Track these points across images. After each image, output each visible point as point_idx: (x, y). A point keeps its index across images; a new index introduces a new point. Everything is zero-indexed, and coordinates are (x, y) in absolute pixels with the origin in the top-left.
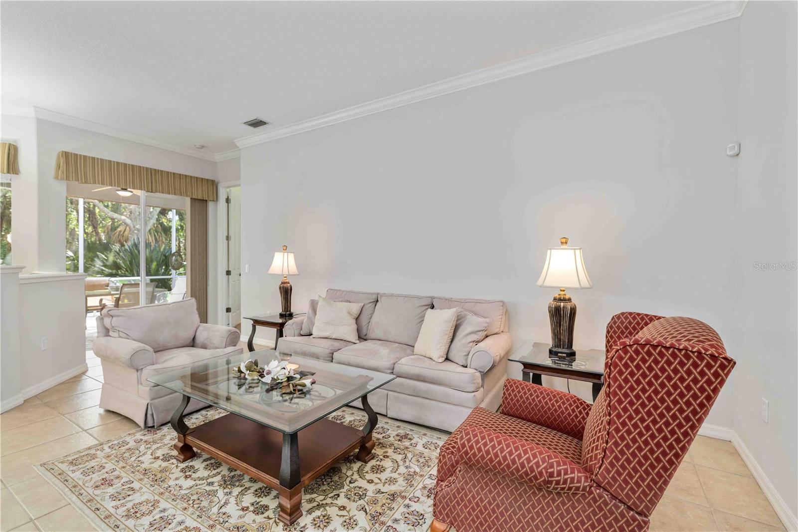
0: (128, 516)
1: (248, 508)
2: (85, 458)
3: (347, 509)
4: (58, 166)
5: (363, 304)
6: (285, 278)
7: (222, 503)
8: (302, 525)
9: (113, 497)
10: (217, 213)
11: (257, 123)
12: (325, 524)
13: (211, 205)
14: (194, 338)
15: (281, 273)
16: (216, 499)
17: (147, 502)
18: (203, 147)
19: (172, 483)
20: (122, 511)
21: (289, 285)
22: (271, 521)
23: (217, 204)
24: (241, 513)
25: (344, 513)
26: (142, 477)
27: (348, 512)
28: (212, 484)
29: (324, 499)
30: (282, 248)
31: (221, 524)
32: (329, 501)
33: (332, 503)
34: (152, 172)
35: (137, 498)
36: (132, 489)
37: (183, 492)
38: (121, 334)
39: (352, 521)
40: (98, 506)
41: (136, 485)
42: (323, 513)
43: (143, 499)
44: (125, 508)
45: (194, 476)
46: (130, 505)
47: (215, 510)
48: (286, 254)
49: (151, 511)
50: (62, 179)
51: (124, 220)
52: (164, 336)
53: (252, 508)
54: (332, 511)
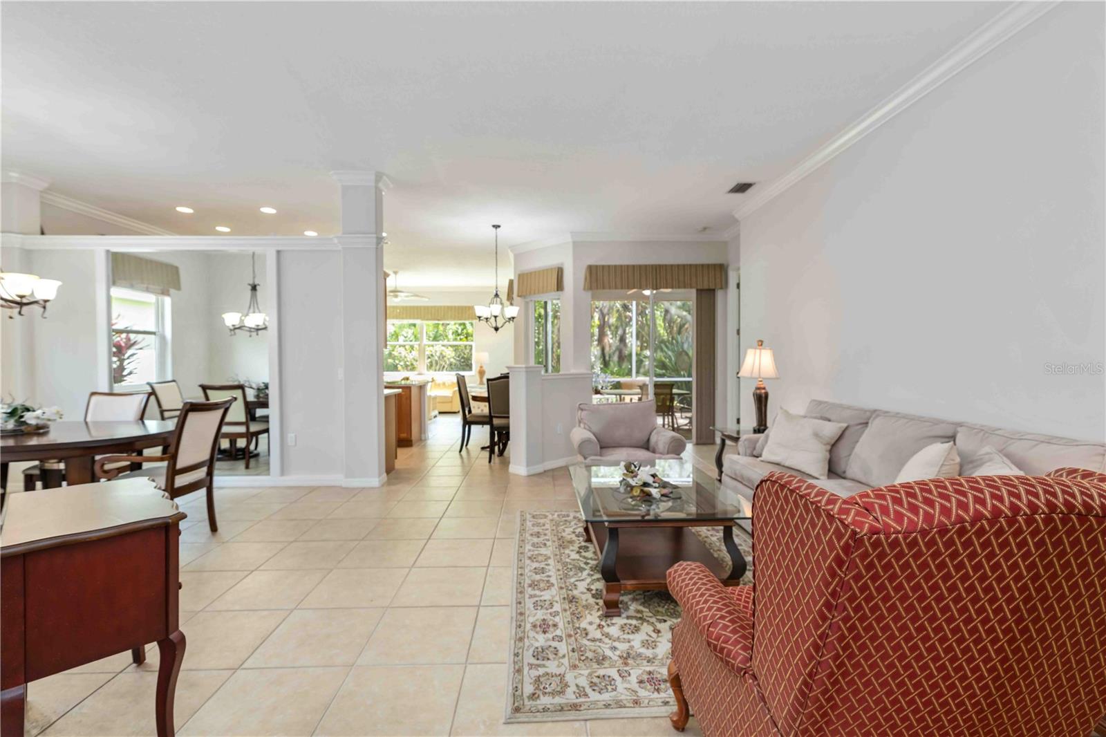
0: (530, 558)
1: (592, 590)
2: (541, 517)
3: (660, 634)
4: (586, 279)
5: (845, 425)
6: (761, 383)
7: (581, 578)
8: (613, 621)
9: (533, 545)
10: (726, 302)
11: (742, 188)
12: (630, 632)
13: (719, 295)
14: (648, 440)
15: (749, 376)
16: (580, 574)
17: (545, 555)
18: (705, 229)
19: (567, 551)
20: (529, 554)
21: (763, 391)
22: (597, 607)
23: (726, 294)
24: (585, 591)
25: (654, 635)
26: (556, 540)
27: (658, 636)
28: (587, 564)
29: (651, 617)
30: (756, 344)
31: (567, 589)
32: (653, 620)
33: (653, 623)
34: (657, 269)
35: (543, 551)
36: (545, 544)
37: (568, 560)
38: (586, 427)
39: (654, 644)
40: (523, 546)
41: (549, 543)
42: (637, 625)
43: (545, 553)
44: (532, 553)
45: (583, 554)
46: (536, 552)
47: (572, 580)
48: (758, 351)
49: (542, 561)
50: (588, 289)
51: (685, 316)
52: (620, 433)
53: (594, 592)
54: (646, 628)
